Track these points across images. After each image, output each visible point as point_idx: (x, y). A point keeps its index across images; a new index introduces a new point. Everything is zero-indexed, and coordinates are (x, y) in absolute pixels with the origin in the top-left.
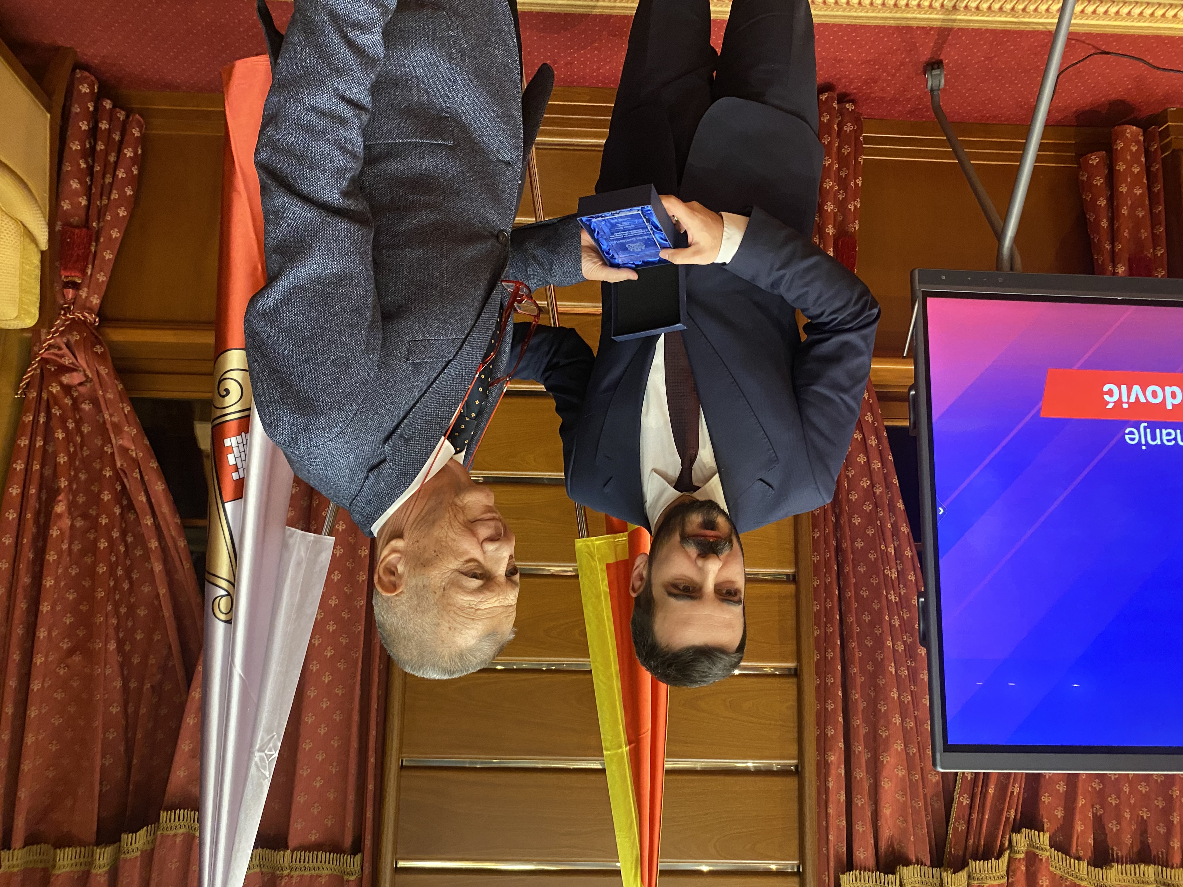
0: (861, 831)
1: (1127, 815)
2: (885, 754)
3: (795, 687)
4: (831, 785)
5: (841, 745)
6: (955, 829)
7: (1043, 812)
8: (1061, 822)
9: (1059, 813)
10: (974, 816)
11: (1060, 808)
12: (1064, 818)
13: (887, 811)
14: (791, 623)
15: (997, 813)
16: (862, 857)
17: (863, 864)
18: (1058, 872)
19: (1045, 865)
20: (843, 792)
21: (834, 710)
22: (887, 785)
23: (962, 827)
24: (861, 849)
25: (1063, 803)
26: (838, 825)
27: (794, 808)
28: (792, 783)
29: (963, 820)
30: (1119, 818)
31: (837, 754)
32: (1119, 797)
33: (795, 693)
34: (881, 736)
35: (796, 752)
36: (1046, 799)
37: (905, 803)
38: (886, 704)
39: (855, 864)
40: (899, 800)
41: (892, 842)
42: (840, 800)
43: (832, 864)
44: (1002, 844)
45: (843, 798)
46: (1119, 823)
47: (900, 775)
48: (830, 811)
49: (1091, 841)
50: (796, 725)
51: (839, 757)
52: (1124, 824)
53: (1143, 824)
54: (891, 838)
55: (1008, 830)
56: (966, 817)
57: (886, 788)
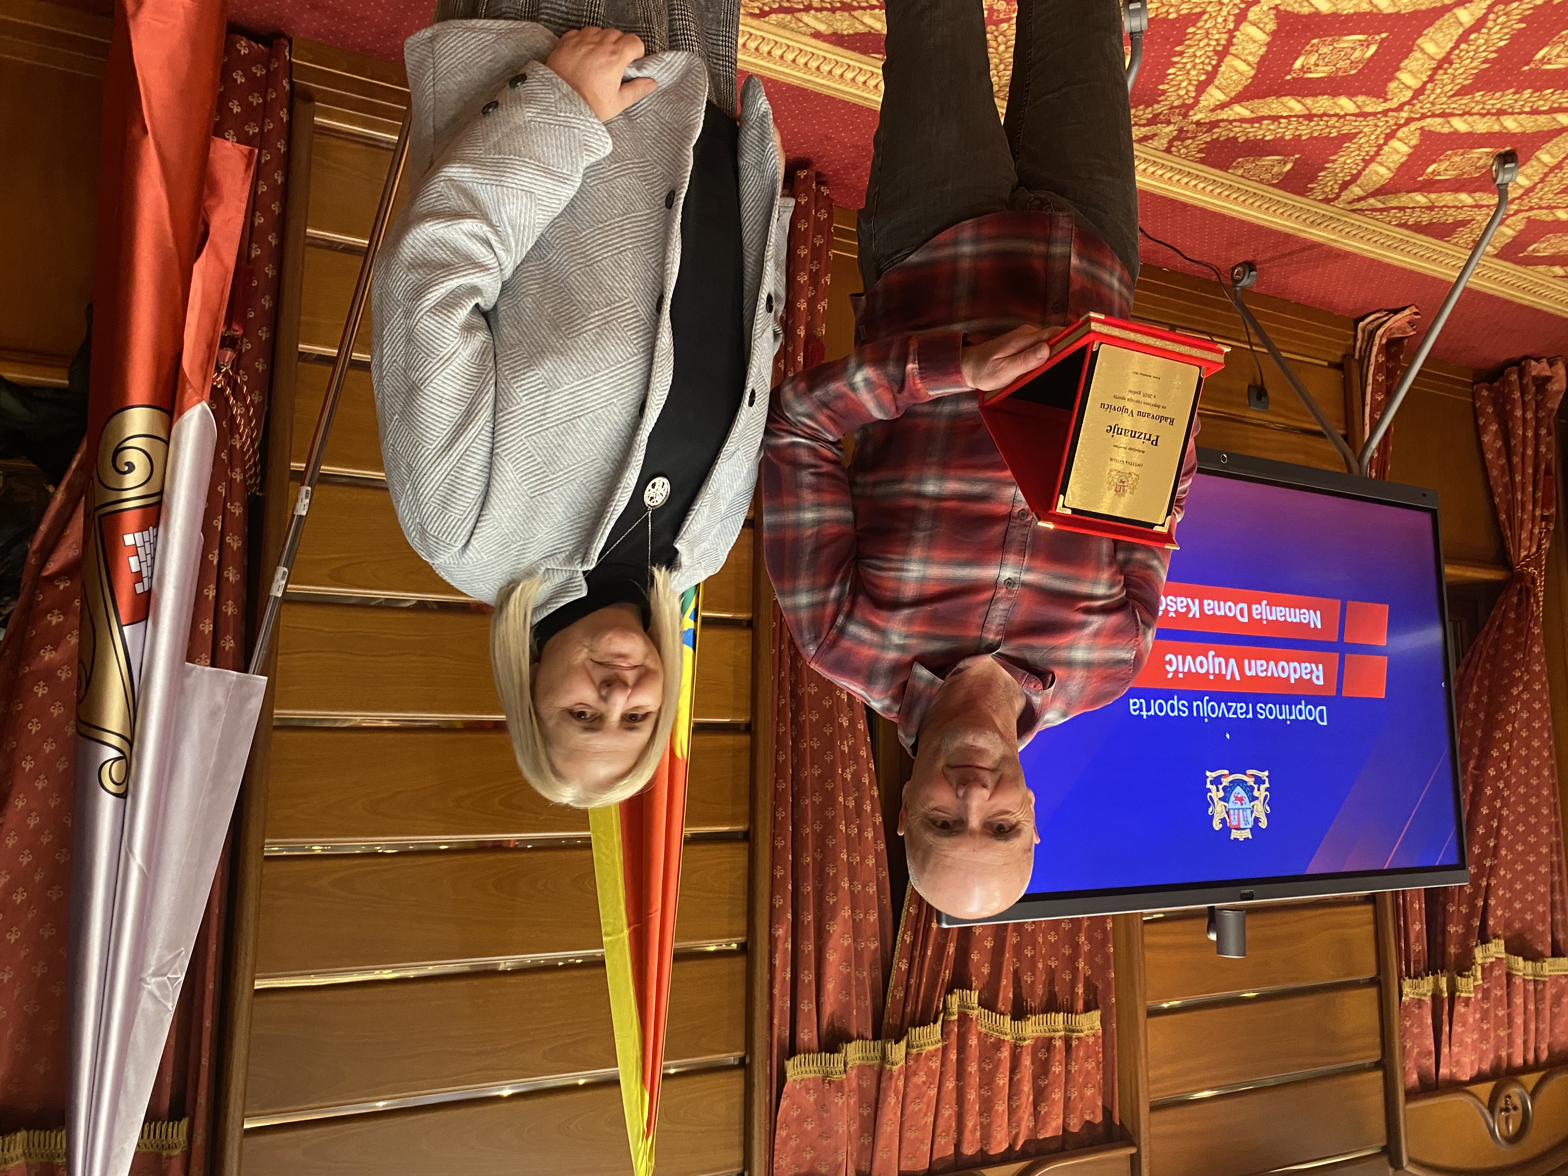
0: (806, 1010)
1: (1040, 965)
2: (831, 923)
3: (746, 853)
4: (777, 962)
5: (789, 916)
6: (894, 997)
7: (972, 970)
8: (987, 979)
9: (986, 970)
10: (912, 981)
11: (987, 965)
12: (990, 974)
13: (830, 985)
14: (744, 781)
15: (935, 975)
16: (806, 1039)
17: (807, 1047)
18: (984, 1030)
19: (975, 1023)
20: (789, 969)
21: (783, 877)
22: (832, 957)
23: (900, 994)
24: (806, 1031)
25: (990, 960)
26: (782, 1007)
27: (741, 992)
28: (739, 963)
29: (902, 986)
30: (1033, 970)
31: (785, 927)
32: (1034, 949)
33: (746, 859)
34: (829, 902)
35: (745, 928)
36: (975, 957)
37: (849, 973)
38: (836, 867)
39: (798, 1048)
40: (842, 973)
41: (832, 1019)
42: (785, 978)
43: (775, 1051)
44: (938, 1007)
45: (789, 976)
46: (1033, 974)
47: (846, 944)
48: (776, 991)
49: (1011, 995)
50: (746, 896)
51: (787, 931)
52: (1038, 974)
53: (1051, 973)
54: (832, 1015)
55: (943, 992)
56: (904, 983)
57: (831, 960)
